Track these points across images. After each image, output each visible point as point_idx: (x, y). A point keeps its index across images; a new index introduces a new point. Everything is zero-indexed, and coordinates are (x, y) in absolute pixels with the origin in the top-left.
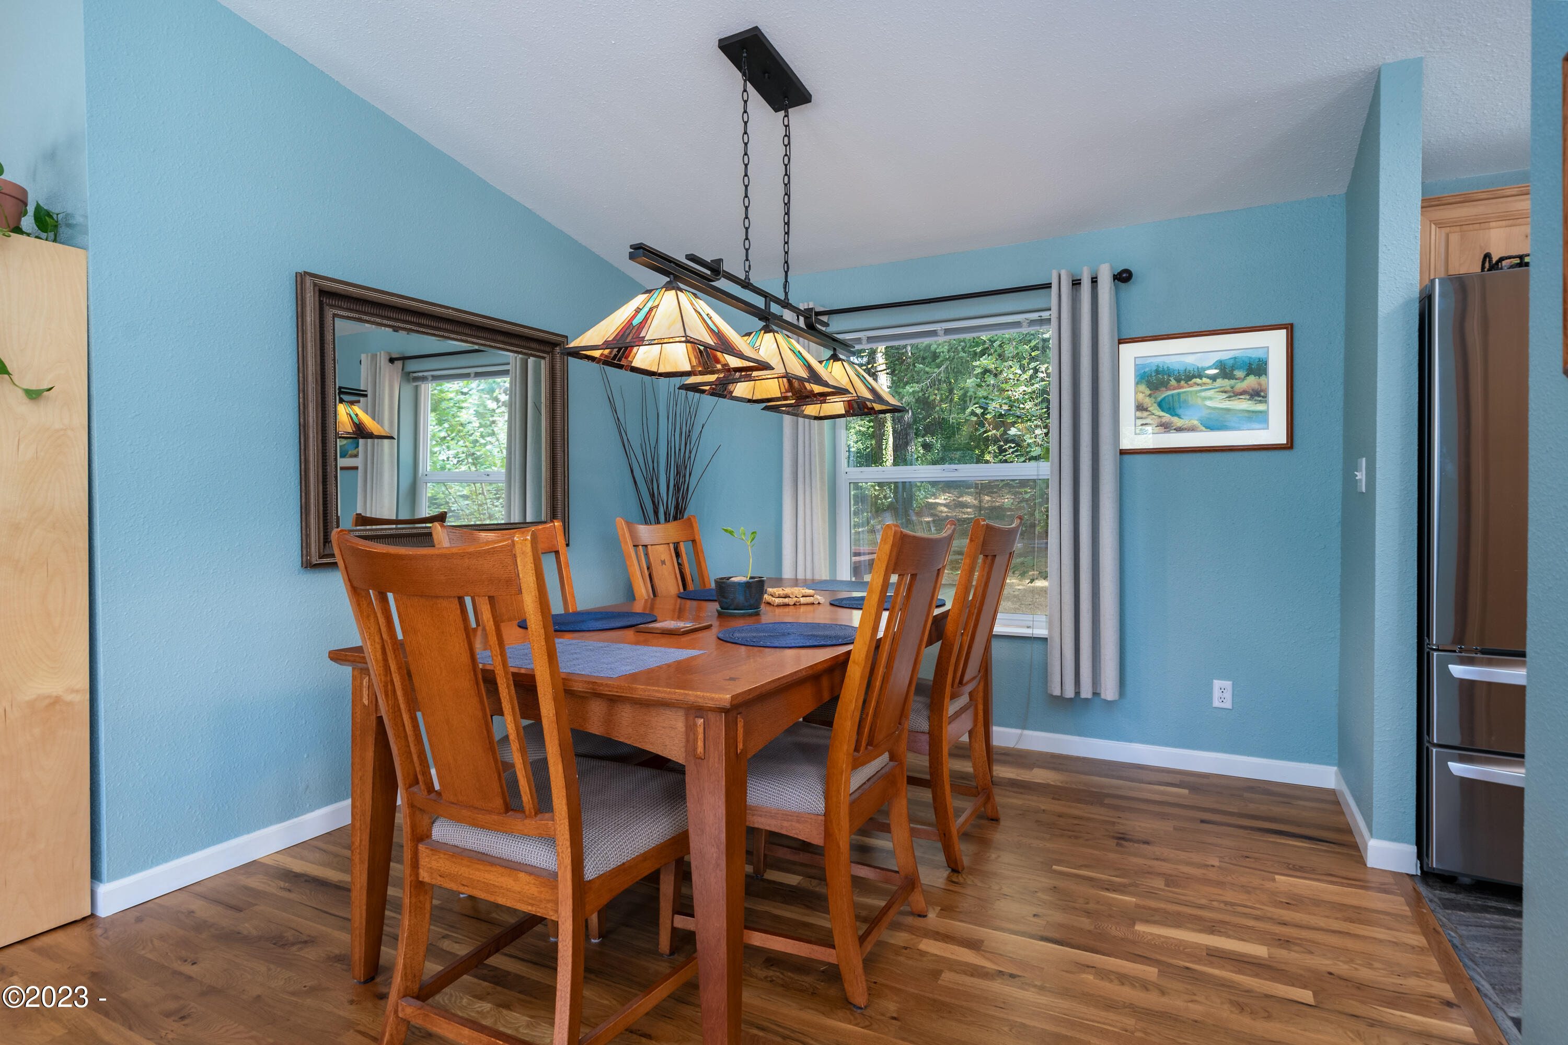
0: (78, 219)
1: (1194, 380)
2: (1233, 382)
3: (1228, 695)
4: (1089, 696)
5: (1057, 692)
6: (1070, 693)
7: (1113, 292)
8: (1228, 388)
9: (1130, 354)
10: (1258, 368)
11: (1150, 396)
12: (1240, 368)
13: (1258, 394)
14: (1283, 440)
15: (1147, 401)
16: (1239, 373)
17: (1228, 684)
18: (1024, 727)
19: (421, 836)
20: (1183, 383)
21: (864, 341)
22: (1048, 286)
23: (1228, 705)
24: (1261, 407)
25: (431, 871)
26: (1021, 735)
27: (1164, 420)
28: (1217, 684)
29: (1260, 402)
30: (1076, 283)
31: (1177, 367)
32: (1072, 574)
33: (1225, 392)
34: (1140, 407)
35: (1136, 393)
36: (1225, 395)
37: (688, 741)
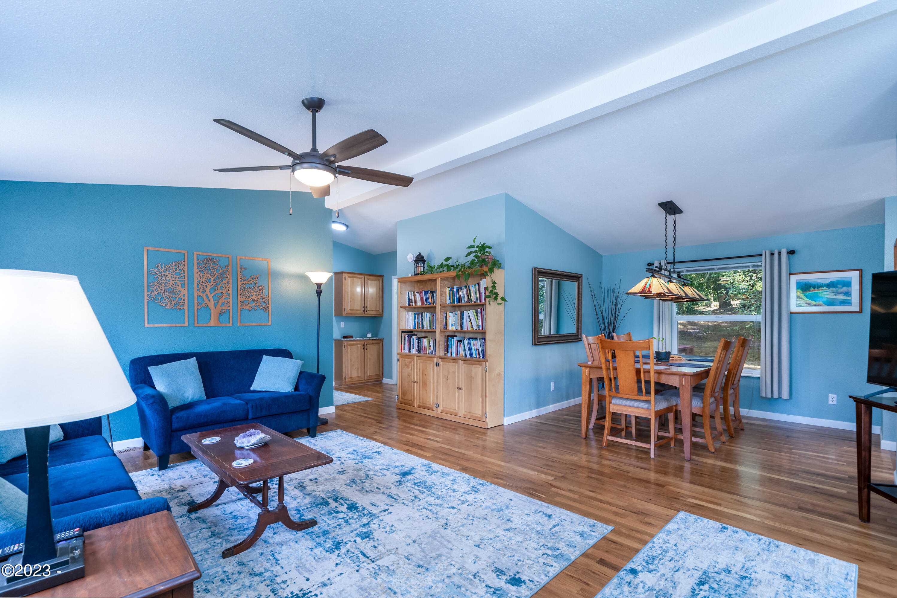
0: (501, 262)
1: (821, 288)
2: (837, 289)
3: (835, 400)
4: (777, 397)
5: (764, 395)
6: (769, 396)
7: (787, 258)
8: (835, 291)
9: (794, 279)
10: (847, 284)
11: (802, 293)
12: (839, 284)
13: (848, 294)
14: (858, 309)
15: (801, 295)
16: (840, 286)
17: (835, 396)
18: (750, 409)
19: (610, 403)
20: (816, 289)
21: (685, 271)
22: (761, 255)
23: (835, 403)
24: (848, 298)
25: (614, 409)
26: (749, 411)
27: (808, 302)
28: (831, 396)
29: (848, 296)
30: (772, 254)
31: (814, 283)
32: (770, 355)
33: (834, 292)
34: (798, 297)
35: (797, 292)
36: (833, 294)
37: (680, 382)
